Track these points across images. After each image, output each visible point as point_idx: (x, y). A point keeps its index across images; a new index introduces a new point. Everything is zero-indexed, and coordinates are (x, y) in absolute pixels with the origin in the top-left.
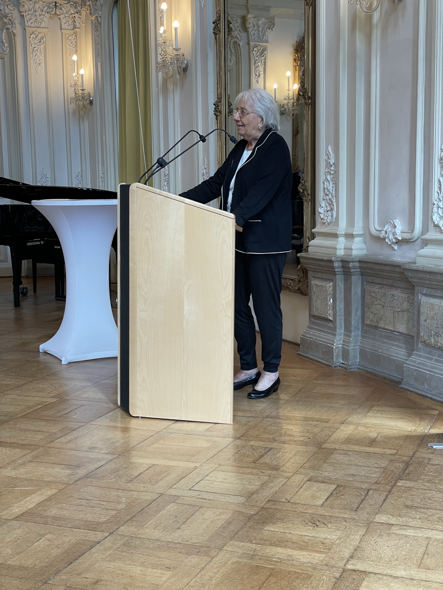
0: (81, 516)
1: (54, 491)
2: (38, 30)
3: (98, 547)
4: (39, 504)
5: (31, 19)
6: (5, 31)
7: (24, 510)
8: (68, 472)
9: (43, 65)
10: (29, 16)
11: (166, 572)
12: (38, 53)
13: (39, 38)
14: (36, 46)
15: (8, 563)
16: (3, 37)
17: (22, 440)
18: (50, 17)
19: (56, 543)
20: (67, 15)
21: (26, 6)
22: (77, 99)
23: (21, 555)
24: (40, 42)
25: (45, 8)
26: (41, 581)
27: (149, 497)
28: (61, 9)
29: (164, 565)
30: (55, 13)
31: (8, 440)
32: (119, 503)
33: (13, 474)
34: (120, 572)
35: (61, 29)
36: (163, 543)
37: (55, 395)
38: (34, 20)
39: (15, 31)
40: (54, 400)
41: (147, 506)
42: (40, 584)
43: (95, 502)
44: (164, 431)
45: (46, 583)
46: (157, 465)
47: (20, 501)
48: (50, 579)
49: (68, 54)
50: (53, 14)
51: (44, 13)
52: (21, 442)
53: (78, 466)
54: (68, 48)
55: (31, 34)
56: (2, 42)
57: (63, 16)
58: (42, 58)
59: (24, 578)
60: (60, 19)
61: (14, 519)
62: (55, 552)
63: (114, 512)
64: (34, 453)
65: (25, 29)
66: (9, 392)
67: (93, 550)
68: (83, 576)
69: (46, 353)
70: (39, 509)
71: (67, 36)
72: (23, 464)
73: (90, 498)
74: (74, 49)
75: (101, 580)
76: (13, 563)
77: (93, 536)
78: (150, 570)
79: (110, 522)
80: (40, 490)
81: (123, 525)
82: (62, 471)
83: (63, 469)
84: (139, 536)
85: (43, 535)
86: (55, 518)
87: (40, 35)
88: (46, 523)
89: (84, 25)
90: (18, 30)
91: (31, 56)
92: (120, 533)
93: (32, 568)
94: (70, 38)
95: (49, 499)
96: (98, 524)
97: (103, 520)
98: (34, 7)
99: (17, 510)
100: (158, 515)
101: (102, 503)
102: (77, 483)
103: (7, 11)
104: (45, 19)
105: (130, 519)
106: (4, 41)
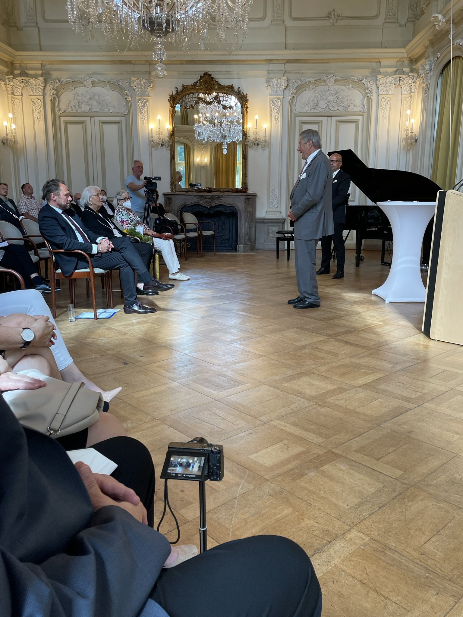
0: (400, 392)
1: (382, 375)
2: (387, 96)
3: (410, 411)
4: (374, 381)
5: (383, 89)
6: (366, 98)
7: (365, 383)
8: (391, 366)
9: (387, 118)
10: (382, 87)
11: (455, 435)
12: (385, 111)
13: (387, 101)
14: (384, 106)
15: (357, 410)
16: (365, 102)
17: (362, 343)
18: (396, 87)
19: (385, 405)
20: (406, 85)
21: (381, 81)
22: (407, 139)
23: (364, 407)
24: (387, 104)
25: (393, 81)
26: (375, 424)
27: (444, 389)
28: (403, 81)
29: (454, 431)
30: (399, 84)
31: (354, 342)
32: (424, 389)
33: (357, 361)
34: (425, 429)
35: (402, 94)
36: (454, 418)
37: (381, 320)
38: (384, 90)
39: (372, 98)
40: (381, 323)
41: (442, 394)
42: (375, 426)
43: (408, 386)
44: (453, 351)
45: (379, 426)
46: (449, 371)
47: (362, 377)
48: (381, 424)
49: (404, 110)
50: (398, 85)
51: (392, 84)
52: (362, 345)
53: (397, 364)
54: (405, 106)
55: (382, 99)
56: (364, 105)
57: (404, 85)
58: (387, 114)
59: (366, 421)
60: (402, 87)
61: (359, 387)
62: (383, 410)
63: (421, 394)
64: (369, 352)
65: (379, 96)
66: (354, 315)
67: (408, 413)
68: (402, 426)
69: (376, 295)
70: (374, 384)
71: (405, 98)
72: (364, 357)
73: (405, 383)
74: (409, 107)
75: (413, 431)
76: (359, 411)
77: (406, 405)
78: (445, 432)
79: (418, 399)
80: (374, 373)
81: (427, 402)
82: (387, 365)
83: (387, 363)
84: (437, 411)
85: (376, 399)
86: (384, 391)
87: (388, 99)
88: (378, 392)
89: (417, 90)
90: (374, 97)
91: (381, 113)
92: (425, 407)
93: (371, 416)
94: (407, 100)
95: (380, 379)
96: (410, 399)
97: (413, 397)
98: (386, 81)
99: (361, 382)
100: (450, 401)
101: (413, 387)
102: (396, 373)
103: (369, 85)
104: (392, 89)
105: (431, 400)
106: (365, 104)
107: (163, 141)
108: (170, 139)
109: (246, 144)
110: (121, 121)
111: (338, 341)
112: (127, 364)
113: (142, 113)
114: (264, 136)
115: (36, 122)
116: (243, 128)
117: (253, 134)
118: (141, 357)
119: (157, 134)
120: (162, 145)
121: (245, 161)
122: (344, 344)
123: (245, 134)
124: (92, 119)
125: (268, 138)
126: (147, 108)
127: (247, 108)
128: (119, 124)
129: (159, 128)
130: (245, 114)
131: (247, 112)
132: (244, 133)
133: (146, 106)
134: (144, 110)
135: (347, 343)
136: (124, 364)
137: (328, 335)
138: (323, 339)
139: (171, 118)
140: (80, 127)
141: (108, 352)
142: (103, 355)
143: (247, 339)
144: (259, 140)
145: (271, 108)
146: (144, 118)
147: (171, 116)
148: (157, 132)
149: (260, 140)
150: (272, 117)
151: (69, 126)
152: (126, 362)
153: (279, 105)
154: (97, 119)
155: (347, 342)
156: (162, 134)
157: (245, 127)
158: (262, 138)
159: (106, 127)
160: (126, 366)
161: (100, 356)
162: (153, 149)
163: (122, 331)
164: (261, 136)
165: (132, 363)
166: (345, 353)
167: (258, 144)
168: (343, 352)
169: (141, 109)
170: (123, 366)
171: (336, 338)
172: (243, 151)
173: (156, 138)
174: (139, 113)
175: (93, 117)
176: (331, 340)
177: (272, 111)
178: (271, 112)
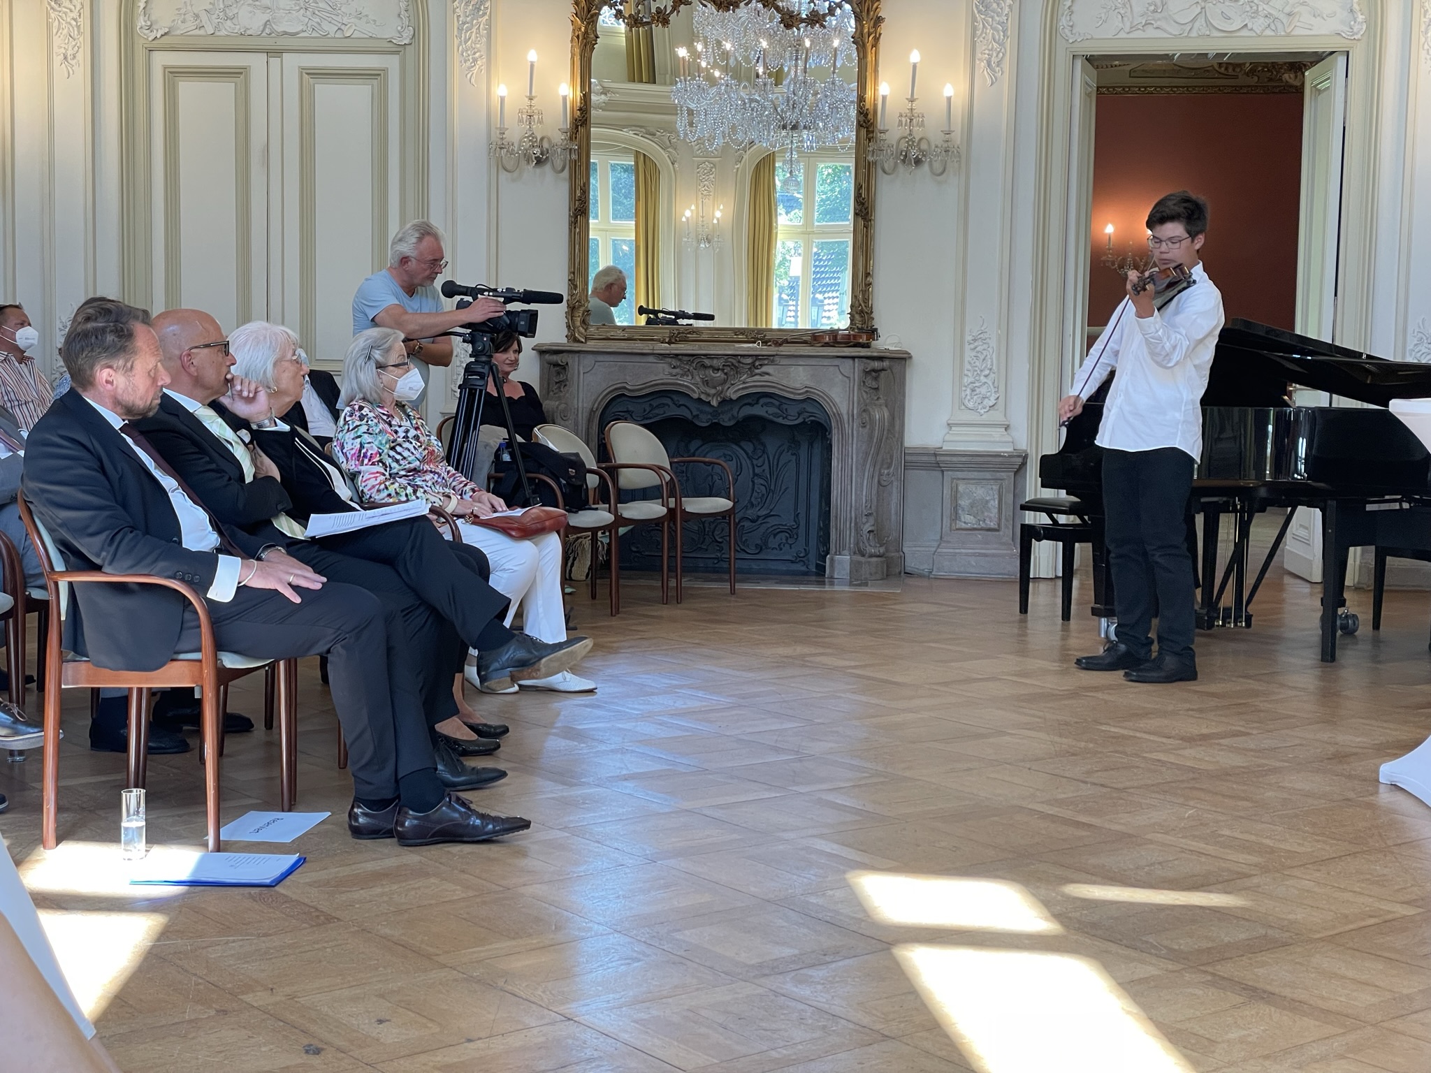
17: (1323, 998)
31: (1287, 992)
37: (1414, 897)
40: (1410, 911)
52: (1320, 1003)
56: (1351, 10)
64: (1352, 1037)
66: (1296, 872)
69: (1395, 787)
72: (1323, 1060)
106: (1356, 7)
107: (546, 145)
108: (571, 139)
109: (870, 158)
110: (385, 70)
111: (1219, 982)
112: (318, 1051)
113: (466, 42)
114: (947, 129)
115: (59, 70)
116: (861, 99)
117: (900, 123)
118: (380, 1022)
119: (521, 121)
120: (539, 162)
121: (866, 227)
122: (1241, 1000)
123: (866, 122)
124: (275, 62)
125: (957, 137)
126: (489, 23)
127: (879, 20)
128: (375, 82)
129: (531, 99)
130: (869, 46)
131: (877, 39)
132: (862, 118)
133: (485, 14)
134: (474, 30)
135: (1256, 994)
136: (307, 1052)
137: (1175, 955)
138: (1153, 971)
139: (577, 59)
140: (225, 90)
141: (248, 998)
142: (225, 1012)
143: (828, 959)
144: (924, 146)
145: (974, 19)
146: (475, 60)
147: (577, 51)
148: (520, 111)
149: (929, 143)
150: (979, 55)
151: (186, 88)
152: (316, 1043)
153: (1007, 10)
154: (293, 62)
155: (1254, 989)
156: (540, 122)
157: (869, 95)
158: (936, 138)
159: (325, 91)
160: (315, 1060)
161: (213, 1013)
162: (504, 176)
163: (317, 910)
164: (932, 132)
165: (339, 1050)
166: (1242, 1041)
167: (918, 162)
168: (1234, 1035)
169: (464, 23)
170: (300, 1061)
171: (1210, 969)
172: (858, 188)
173: (515, 133)
174: (456, 42)
175: (276, 52)
176: (1187, 976)
177: (978, 33)
178: (974, 35)
